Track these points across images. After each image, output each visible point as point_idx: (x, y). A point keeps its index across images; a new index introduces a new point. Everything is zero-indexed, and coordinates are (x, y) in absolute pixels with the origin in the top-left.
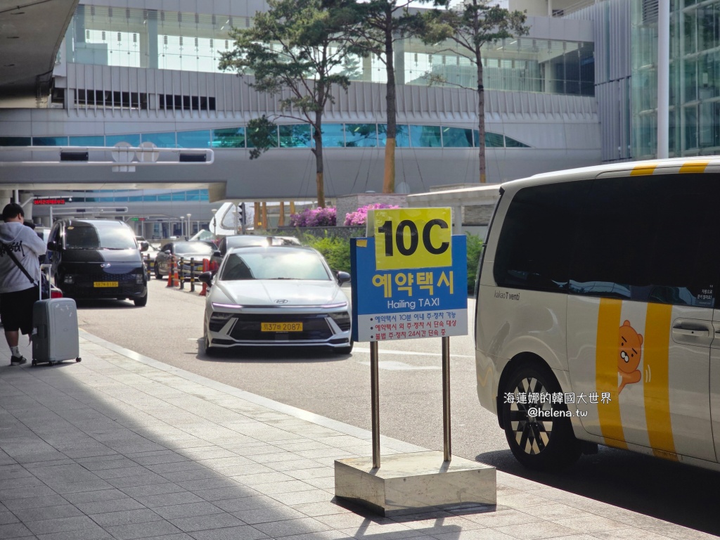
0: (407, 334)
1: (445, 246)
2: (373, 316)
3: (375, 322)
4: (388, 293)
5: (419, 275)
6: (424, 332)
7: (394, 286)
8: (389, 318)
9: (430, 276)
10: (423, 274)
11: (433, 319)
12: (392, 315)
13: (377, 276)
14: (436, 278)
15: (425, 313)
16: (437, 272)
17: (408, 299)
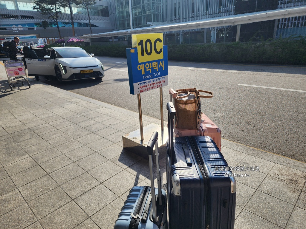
0: (150, 88)
1: (161, 50)
2: (139, 83)
3: (140, 85)
4: (143, 73)
5: (153, 63)
6: (155, 86)
7: (145, 69)
8: (144, 83)
9: (157, 63)
10: (154, 63)
11: (158, 81)
12: (145, 81)
13: (139, 66)
14: (159, 64)
15: (156, 79)
16: (159, 61)
17: (150, 74)
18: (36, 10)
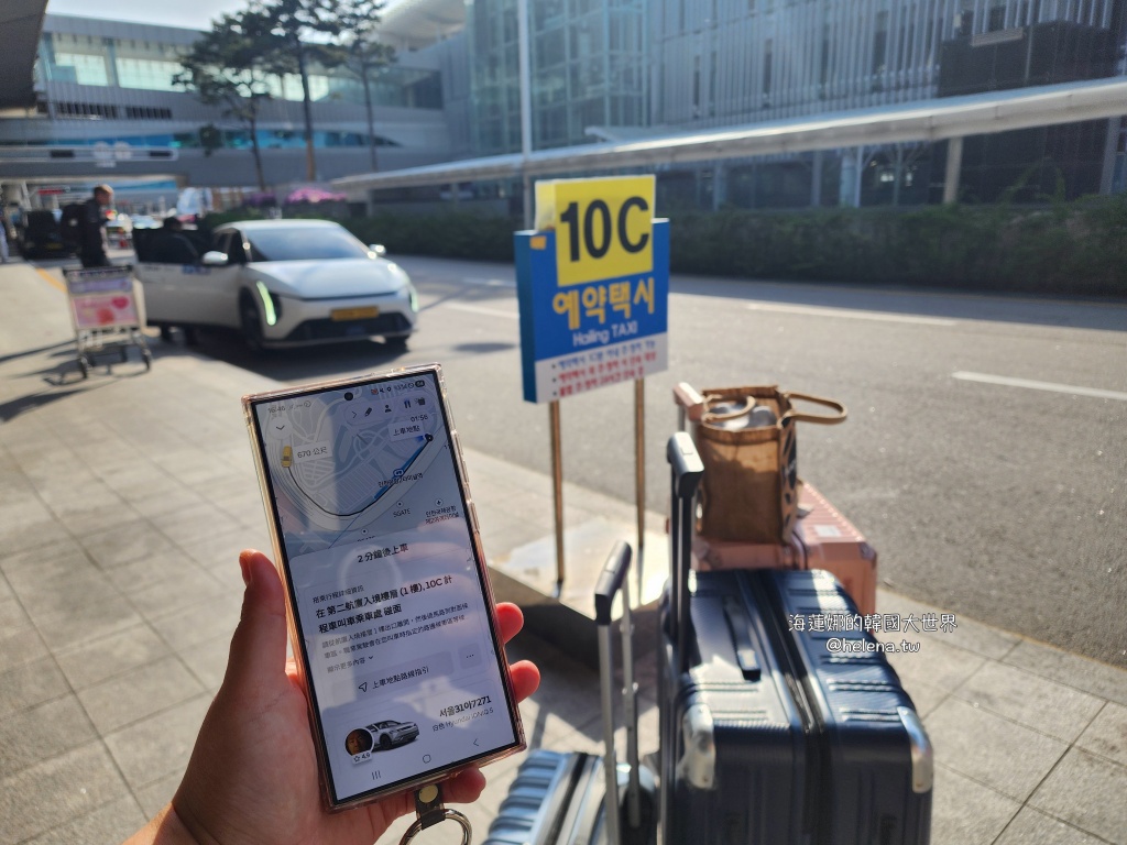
0: (599, 381)
1: (644, 238)
2: (556, 360)
3: (559, 370)
4: (574, 322)
5: (612, 287)
6: (618, 374)
7: (583, 309)
8: (575, 361)
9: (626, 287)
10: (617, 286)
11: (629, 354)
12: (578, 355)
13: (560, 296)
14: (633, 291)
15: (620, 346)
16: (634, 280)
17: (599, 328)
18: (180, 88)
